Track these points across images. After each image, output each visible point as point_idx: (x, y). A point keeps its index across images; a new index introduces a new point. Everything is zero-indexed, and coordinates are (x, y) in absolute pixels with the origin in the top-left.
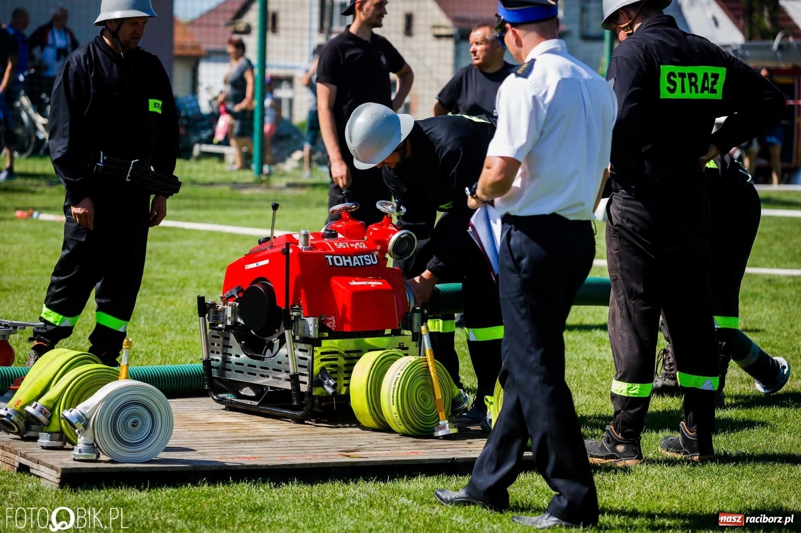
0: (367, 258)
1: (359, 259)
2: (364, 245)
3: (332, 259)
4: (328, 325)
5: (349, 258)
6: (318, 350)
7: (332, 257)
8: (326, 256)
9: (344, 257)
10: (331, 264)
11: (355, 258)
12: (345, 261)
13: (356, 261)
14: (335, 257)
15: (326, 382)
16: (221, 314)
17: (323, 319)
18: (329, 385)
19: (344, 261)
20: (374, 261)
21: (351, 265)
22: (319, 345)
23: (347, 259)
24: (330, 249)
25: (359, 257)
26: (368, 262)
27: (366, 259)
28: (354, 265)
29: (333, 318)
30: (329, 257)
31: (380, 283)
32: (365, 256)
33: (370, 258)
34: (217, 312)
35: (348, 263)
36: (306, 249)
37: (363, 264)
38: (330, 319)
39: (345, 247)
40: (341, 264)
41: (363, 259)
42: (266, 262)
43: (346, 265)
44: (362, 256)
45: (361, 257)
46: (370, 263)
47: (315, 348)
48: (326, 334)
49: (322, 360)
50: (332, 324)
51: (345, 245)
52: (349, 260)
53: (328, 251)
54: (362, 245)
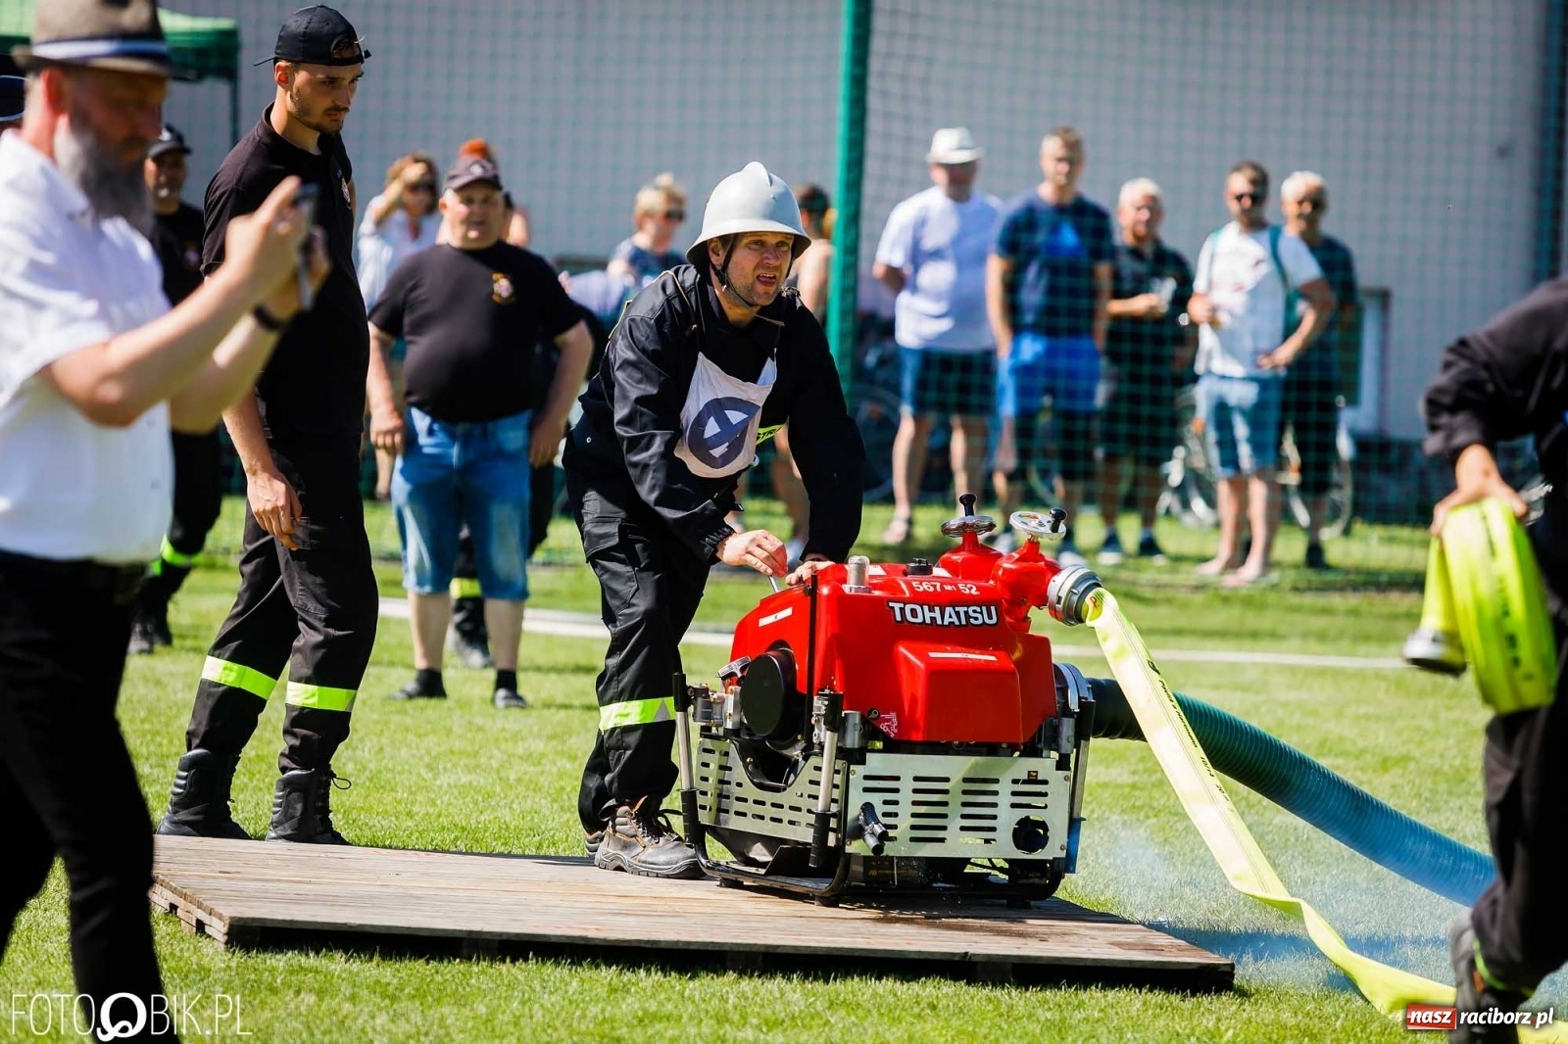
0: (974, 611)
1: (958, 614)
2: (974, 588)
3: (902, 610)
4: (884, 727)
5: (937, 609)
6: (858, 771)
7: (902, 605)
8: (891, 604)
9: (926, 608)
10: (899, 618)
11: (949, 610)
12: (928, 615)
13: (949, 616)
14: (908, 608)
15: (868, 828)
16: (716, 709)
17: (873, 716)
18: (873, 834)
19: (925, 615)
20: (990, 617)
21: (939, 622)
22: (863, 762)
23: (931, 610)
24: (903, 592)
25: (957, 609)
26: (976, 619)
27: (971, 614)
28: (946, 623)
29: (893, 716)
30: (897, 606)
31: (993, 658)
32: (971, 609)
33: (981, 613)
34: (709, 705)
35: (933, 619)
36: (857, 590)
37: (964, 622)
38: (887, 716)
39: (932, 589)
40: (920, 620)
41: (966, 613)
42: (788, 612)
43: (928, 621)
44: (965, 609)
45: (962, 610)
46: (980, 622)
47: (852, 767)
48: (879, 745)
49: (866, 790)
50: (890, 724)
51: (935, 586)
52: (937, 614)
53: (899, 596)
54: (971, 589)
